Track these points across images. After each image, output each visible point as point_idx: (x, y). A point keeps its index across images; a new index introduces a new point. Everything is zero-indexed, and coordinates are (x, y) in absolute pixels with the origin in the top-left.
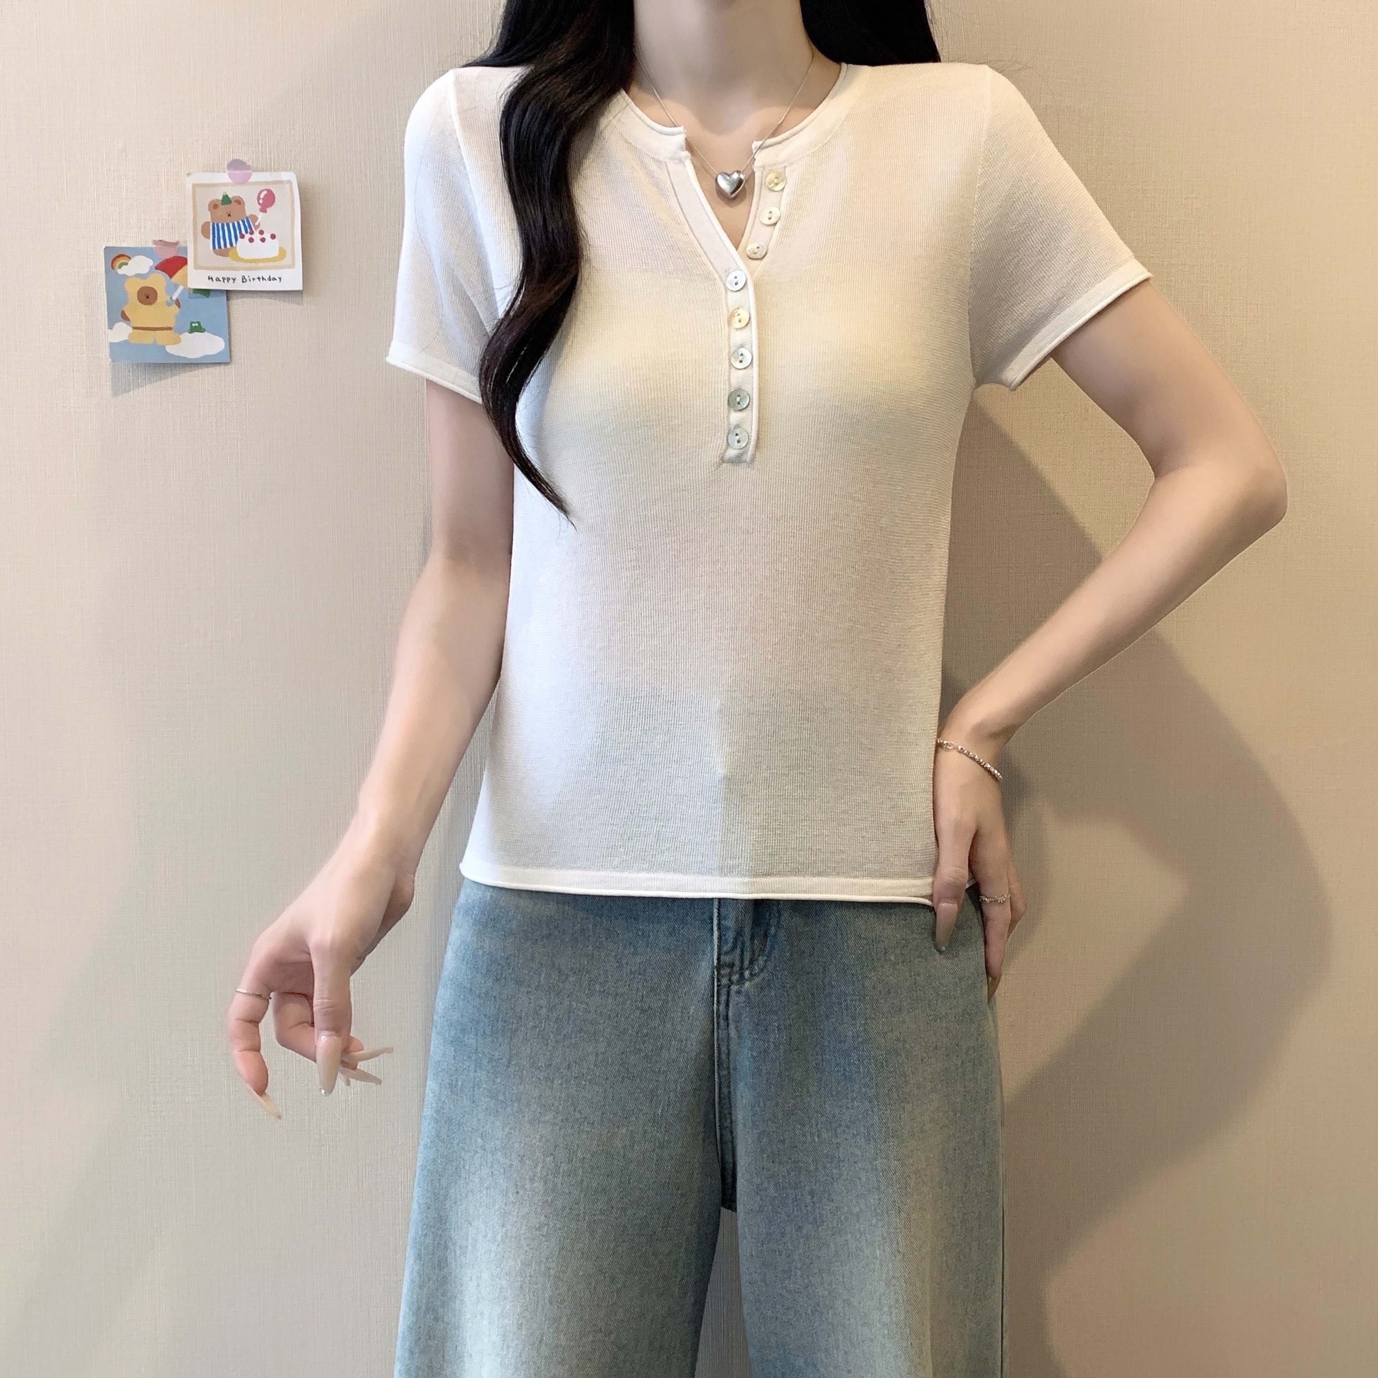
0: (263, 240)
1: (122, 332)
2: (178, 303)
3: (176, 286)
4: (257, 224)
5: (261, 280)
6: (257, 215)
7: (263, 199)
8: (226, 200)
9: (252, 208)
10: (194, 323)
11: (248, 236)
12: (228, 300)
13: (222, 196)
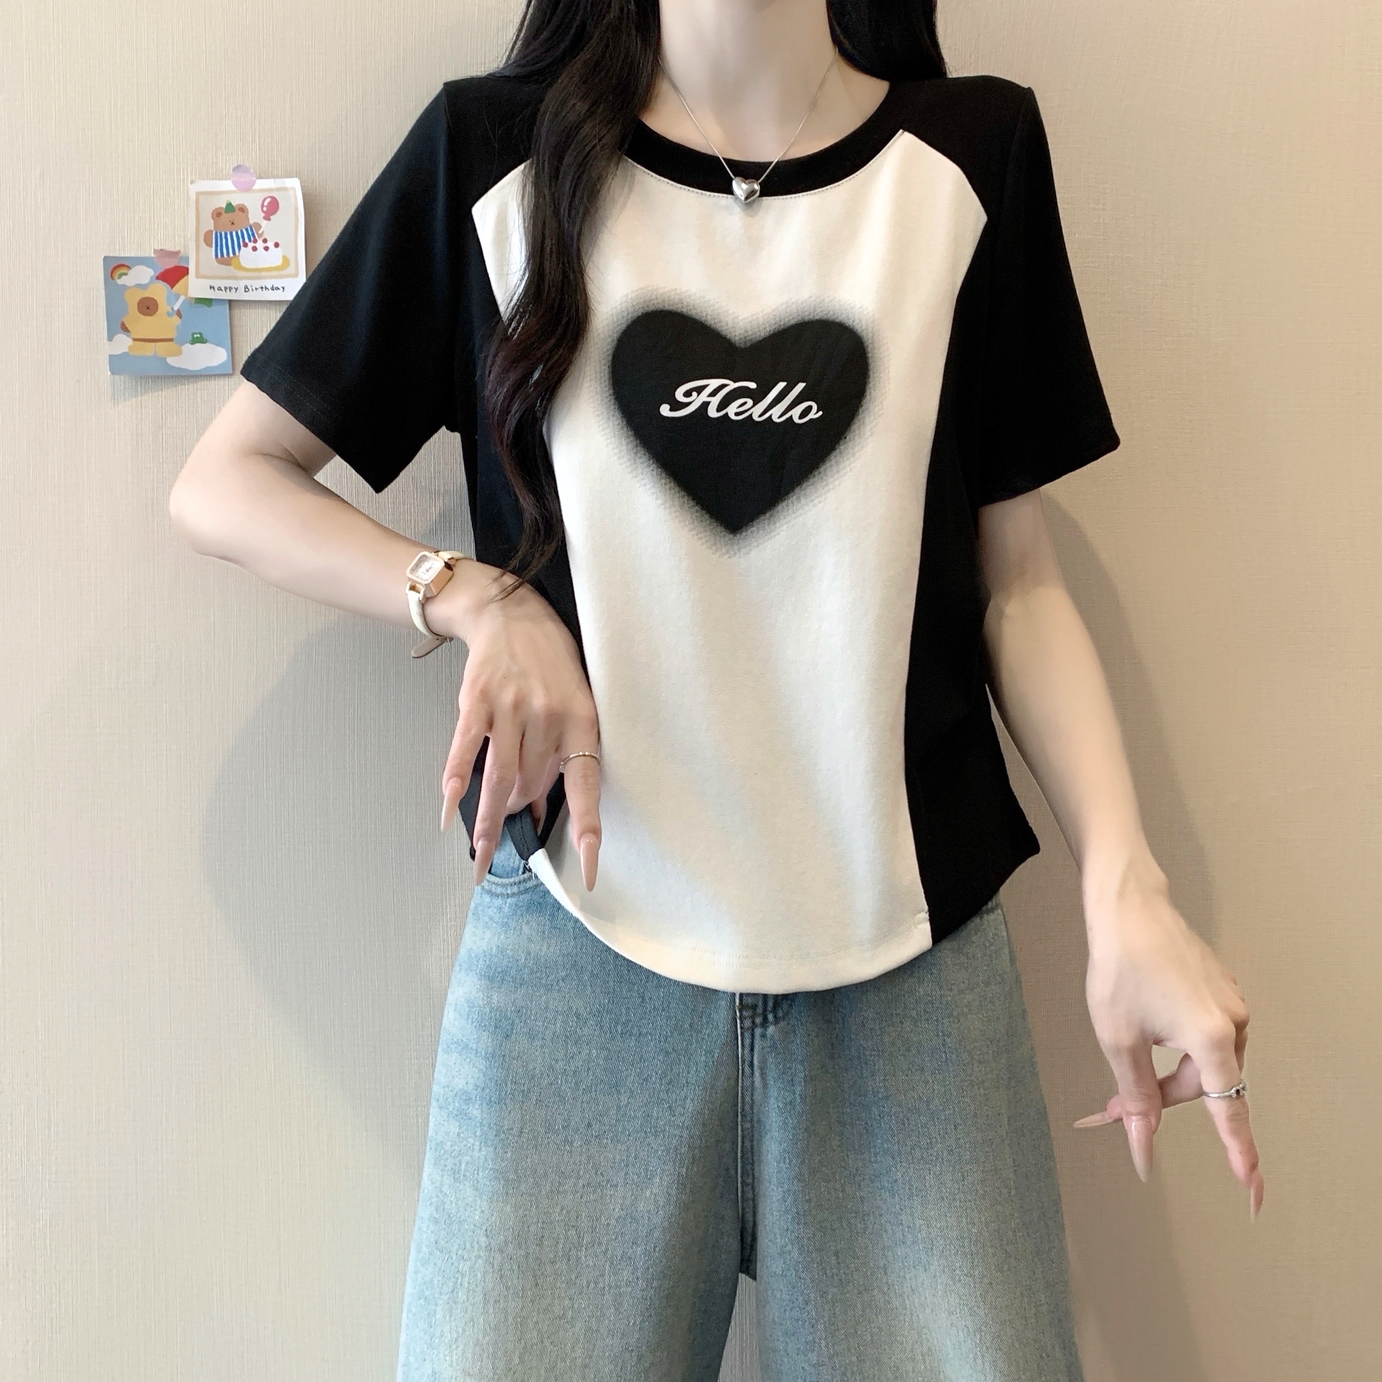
0: (266, 249)
1: (123, 342)
2: (179, 314)
3: (177, 297)
4: (260, 232)
5: (264, 289)
6: (260, 223)
7: (266, 206)
8: (230, 207)
9: (255, 215)
10: (196, 334)
11: (251, 245)
12: (230, 309)
13: (225, 204)
